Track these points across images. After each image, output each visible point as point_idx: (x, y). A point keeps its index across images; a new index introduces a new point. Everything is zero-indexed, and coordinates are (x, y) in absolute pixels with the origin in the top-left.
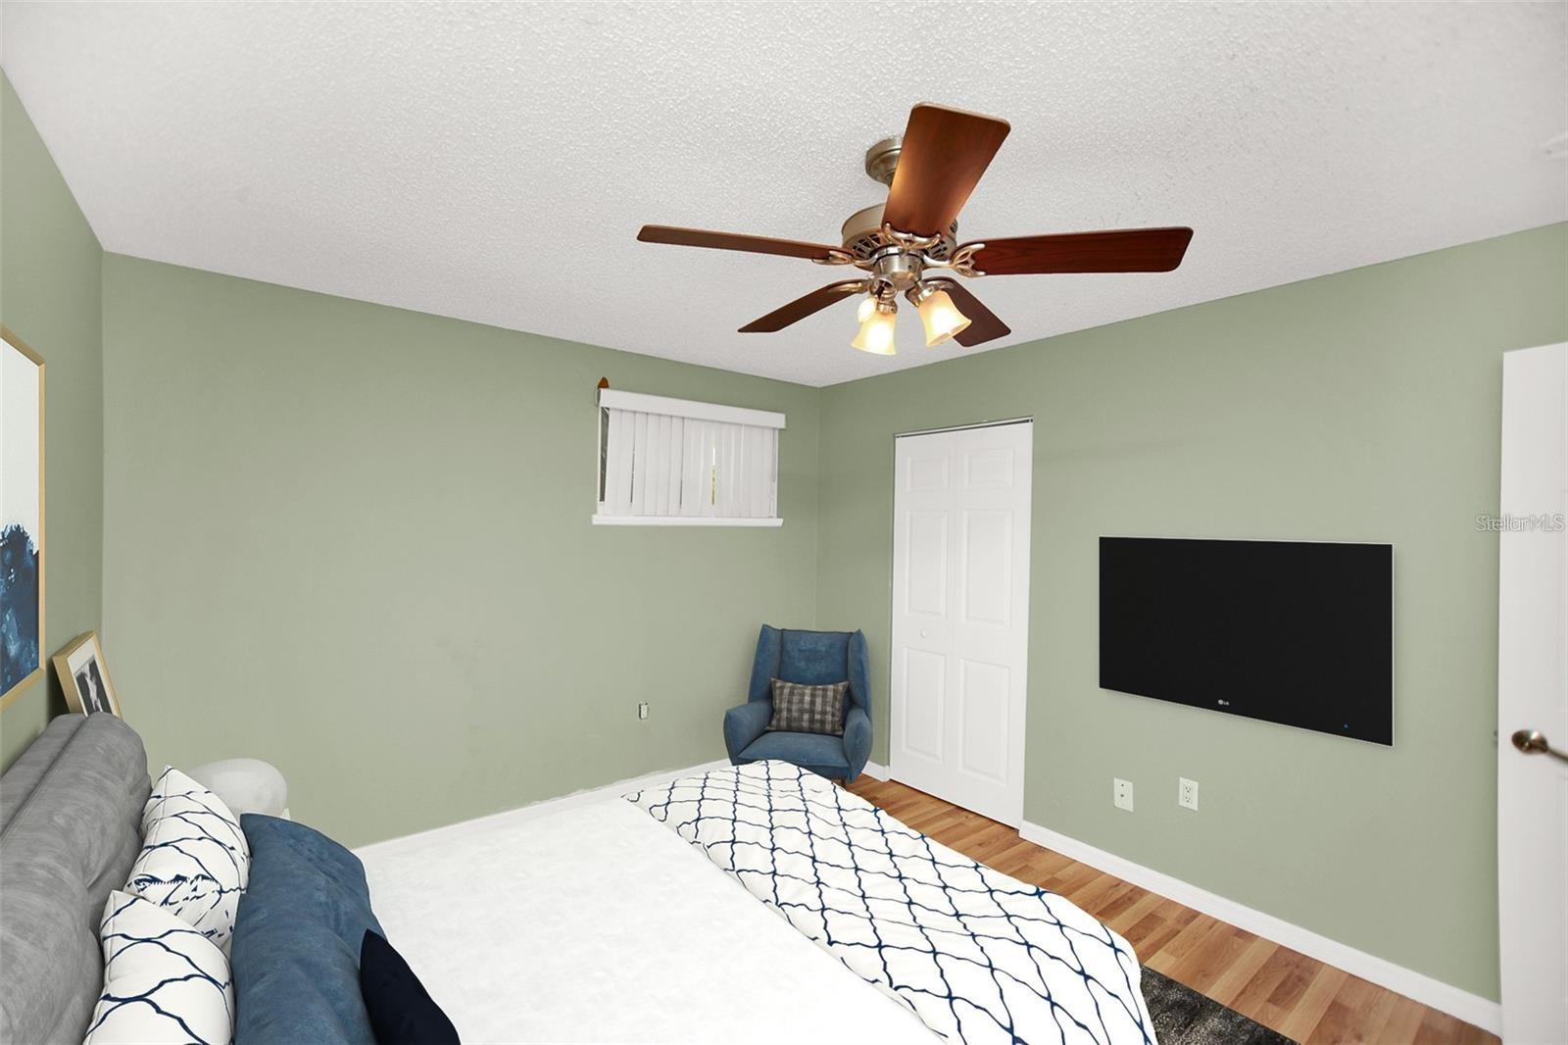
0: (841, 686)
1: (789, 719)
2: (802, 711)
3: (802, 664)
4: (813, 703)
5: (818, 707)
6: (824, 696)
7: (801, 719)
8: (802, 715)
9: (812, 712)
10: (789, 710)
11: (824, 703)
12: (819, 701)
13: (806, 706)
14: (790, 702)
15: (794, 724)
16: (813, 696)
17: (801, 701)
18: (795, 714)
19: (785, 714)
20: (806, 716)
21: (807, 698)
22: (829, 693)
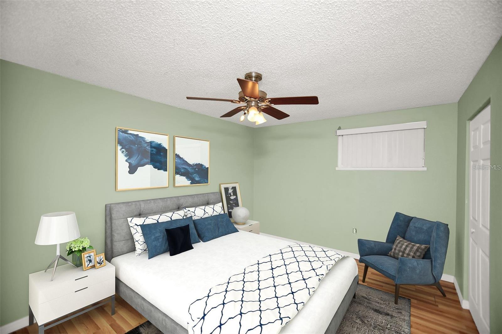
0: (423, 246)
1: (394, 253)
2: (400, 251)
3: (414, 233)
4: (405, 249)
5: (407, 252)
6: (412, 248)
7: (398, 254)
8: (400, 252)
9: (404, 252)
10: (395, 249)
11: (410, 251)
12: (408, 249)
13: (402, 249)
14: (397, 246)
15: (396, 256)
16: (407, 246)
17: (401, 247)
18: (397, 251)
19: (393, 250)
20: (401, 254)
21: (404, 247)
22: (414, 247)
